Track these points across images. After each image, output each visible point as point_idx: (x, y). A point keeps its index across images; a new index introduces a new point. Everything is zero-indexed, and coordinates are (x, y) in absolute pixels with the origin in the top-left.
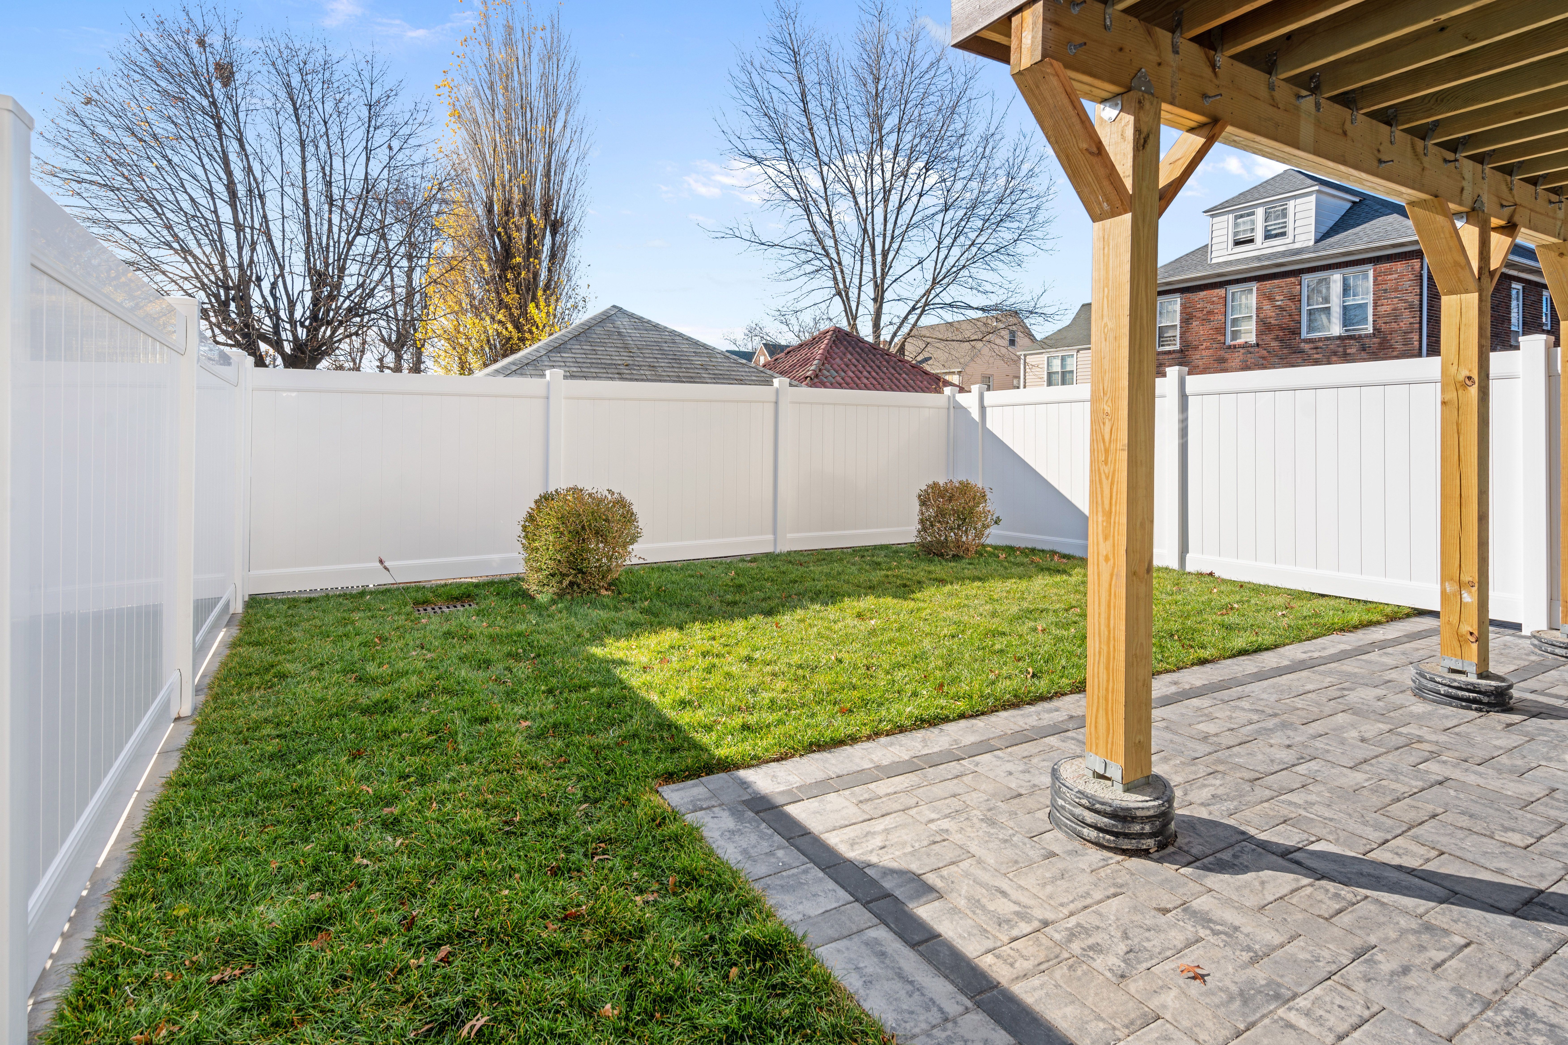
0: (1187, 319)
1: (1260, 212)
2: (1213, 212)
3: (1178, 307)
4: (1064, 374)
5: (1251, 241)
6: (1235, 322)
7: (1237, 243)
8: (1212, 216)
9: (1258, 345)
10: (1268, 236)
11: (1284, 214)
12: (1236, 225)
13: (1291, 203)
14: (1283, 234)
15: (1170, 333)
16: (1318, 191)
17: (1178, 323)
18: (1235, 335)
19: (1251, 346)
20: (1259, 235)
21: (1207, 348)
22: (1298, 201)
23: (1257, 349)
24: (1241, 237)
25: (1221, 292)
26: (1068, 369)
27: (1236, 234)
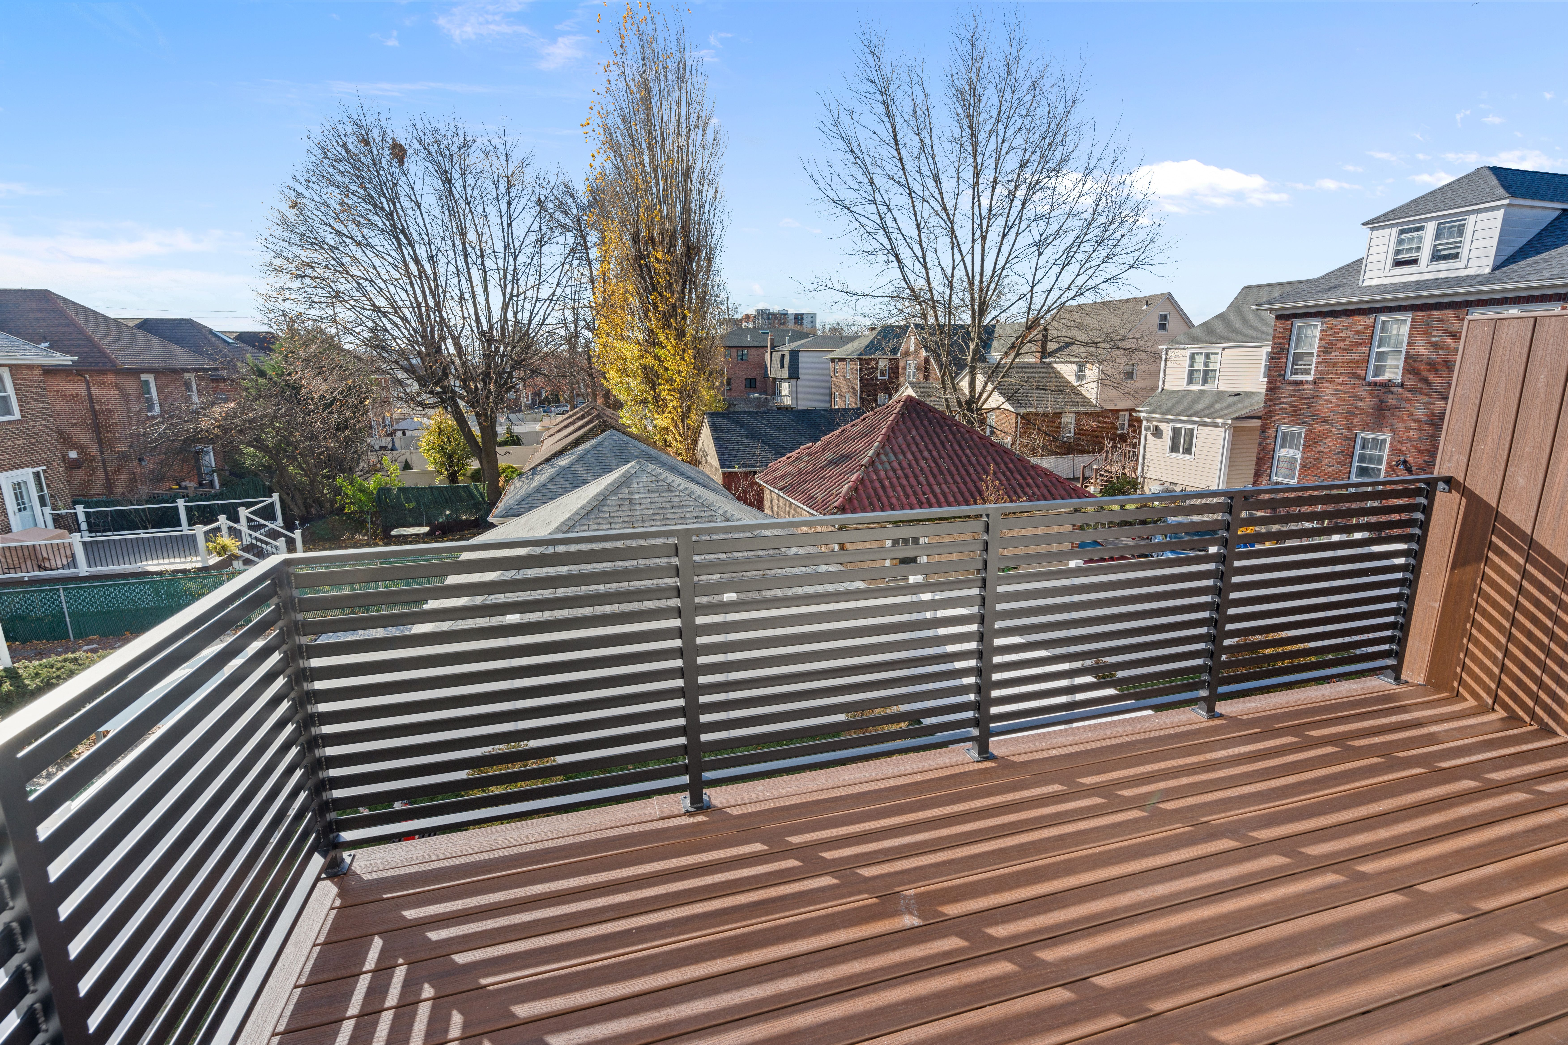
0: (1327, 347)
1: (1431, 228)
2: (1374, 224)
3: (1317, 333)
4: (1206, 373)
5: (1414, 262)
6: (1381, 356)
7: (1398, 263)
8: (1372, 229)
9: (1402, 385)
10: (1437, 257)
11: (1461, 231)
12: (1400, 242)
13: (1472, 218)
14: (1456, 256)
15: (1305, 361)
16: (1508, 205)
17: (1315, 351)
18: (1379, 370)
19: (1396, 385)
20: (1425, 255)
21: (1344, 383)
22: (1481, 216)
23: (1400, 390)
24: (1404, 256)
25: (1369, 320)
26: (1211, 367)
27: (1398, 252)
